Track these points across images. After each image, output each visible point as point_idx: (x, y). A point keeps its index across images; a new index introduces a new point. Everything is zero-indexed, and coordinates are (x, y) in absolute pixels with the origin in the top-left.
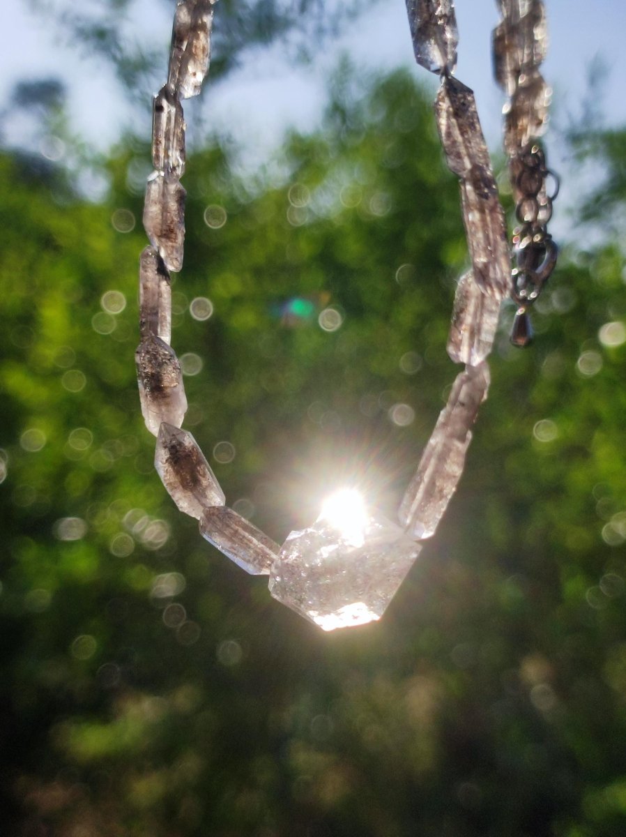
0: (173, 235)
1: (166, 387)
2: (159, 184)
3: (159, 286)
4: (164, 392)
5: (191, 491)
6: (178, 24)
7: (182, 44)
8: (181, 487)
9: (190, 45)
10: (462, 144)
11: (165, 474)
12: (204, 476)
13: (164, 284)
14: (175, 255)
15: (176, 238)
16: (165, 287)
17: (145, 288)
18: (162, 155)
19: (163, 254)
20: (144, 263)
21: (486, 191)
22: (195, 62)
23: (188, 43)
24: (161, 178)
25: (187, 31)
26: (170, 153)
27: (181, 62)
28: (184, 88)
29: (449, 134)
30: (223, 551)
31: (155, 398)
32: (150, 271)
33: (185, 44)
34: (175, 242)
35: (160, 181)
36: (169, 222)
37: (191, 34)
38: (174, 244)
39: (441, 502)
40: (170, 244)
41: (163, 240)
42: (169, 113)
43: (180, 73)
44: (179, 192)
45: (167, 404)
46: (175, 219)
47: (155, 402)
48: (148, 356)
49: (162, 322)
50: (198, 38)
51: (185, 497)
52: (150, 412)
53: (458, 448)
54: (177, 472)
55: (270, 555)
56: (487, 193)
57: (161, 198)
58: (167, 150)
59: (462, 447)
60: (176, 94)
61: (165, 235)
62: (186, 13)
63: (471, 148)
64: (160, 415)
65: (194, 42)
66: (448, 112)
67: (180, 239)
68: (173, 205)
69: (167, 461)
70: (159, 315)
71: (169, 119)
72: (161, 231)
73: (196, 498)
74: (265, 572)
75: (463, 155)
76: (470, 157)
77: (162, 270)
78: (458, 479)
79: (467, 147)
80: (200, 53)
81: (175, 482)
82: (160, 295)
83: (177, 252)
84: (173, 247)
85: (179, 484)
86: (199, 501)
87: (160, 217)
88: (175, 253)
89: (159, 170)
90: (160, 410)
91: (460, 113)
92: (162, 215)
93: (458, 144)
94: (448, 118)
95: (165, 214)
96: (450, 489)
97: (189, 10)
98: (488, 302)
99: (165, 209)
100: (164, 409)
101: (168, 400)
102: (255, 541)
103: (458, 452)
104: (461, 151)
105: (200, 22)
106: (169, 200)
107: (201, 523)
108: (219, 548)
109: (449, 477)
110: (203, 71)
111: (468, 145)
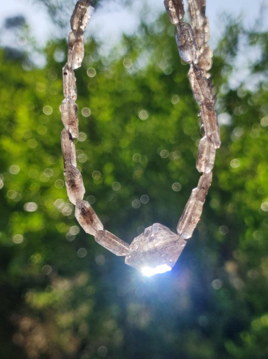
0: (74, 124)
1: (77, 185)
2: (67, 104)
3: (70, 145)
4: (77, 187)
5: (91, 225)
6: (70, 40)
7: (72, 48)
8: (86, 224)
9: (76, 48)
10: (200, 90)
11: (79, 219)
12: (95, 218)
13: (72, 143)
14: (76, 131)
15: (76, 125)
16: (72, 145)
17: (65, 146)
18: (67, 92)
19: (70, 131)
20: (64, 136)
21: (211, 108)
22: (78, 54)
23: (75, 47)
24: (67, 101)
25: (74, 42)
26: (71, 91)
27: (72, 55)
28: (74, 65)
29: (195, 86)
30: (106, 248)
31: (73, 189)
32: (66, 139)
33: (74, 47)
34: (75, 126)
35: (67, 102)
36: (72, 118)
37: (76, 44)
38: (75, 127)
39: (194, 225)
40: (73, 127)
41: (70, 126)
42: (69, 75)
43: (72, 59)
44: (75, 106)
45: (78, 191)
46: (74, 117)
47: (73, 191)
48: (69, 173)
49: (72, 159)
50: (79, 45)
51: (88, 227)
52: (72, 195)
53: (200, 204)
54: (84, 218)
55: (125, 248)
56: (211, 109)
57: (68, 109)
58: (69, 90)
59: (202, 204)
60: (71, 67)
61: (71, 124)
62: (73, 35)
63: (204, 91)
64: (75, 196)
65: (77, 46)
66: (194, 78)
67: (77, 125)
68: (73, 111)
69: (80, 214)
70: (71, 156)
71: (69, 77)
72: (69, 122)
73: (93, 227)
74: (124, 254)
75: (201, 94)
76: (203, 95)
77: (71, 138)
78: (200, 216)
79: (202, 91)
80: (79, 50)
81: (84, 222)
82: (71, 148)
83: (76, 130)
84: (74, 128)
85: (85, 222)
86: (94, 228)
87: (68, 117)
88: (75, 131)
89: (66, 98)
90: (75, 194)
91: (199, 78)
92: (69, 116)
93: (198, 90)
94: (194, 80)
95: (70, 115)
96: (197, 219)
97: (74, 34)
98: (211, 149)
99: (70, 114)
100: (76, 193)
101: (78, 190)
102: (118, 243)
103: (200, 205)
104: (200, 93)
105: (79, 38)
106: (72, 110)
107: (96, 237)
108: (104, 246)
109: (197, 215)
110: (81, 58)
111: (202, 90)
